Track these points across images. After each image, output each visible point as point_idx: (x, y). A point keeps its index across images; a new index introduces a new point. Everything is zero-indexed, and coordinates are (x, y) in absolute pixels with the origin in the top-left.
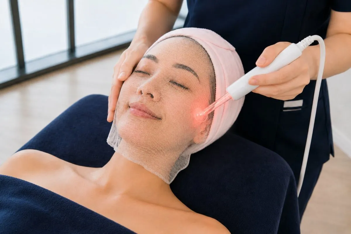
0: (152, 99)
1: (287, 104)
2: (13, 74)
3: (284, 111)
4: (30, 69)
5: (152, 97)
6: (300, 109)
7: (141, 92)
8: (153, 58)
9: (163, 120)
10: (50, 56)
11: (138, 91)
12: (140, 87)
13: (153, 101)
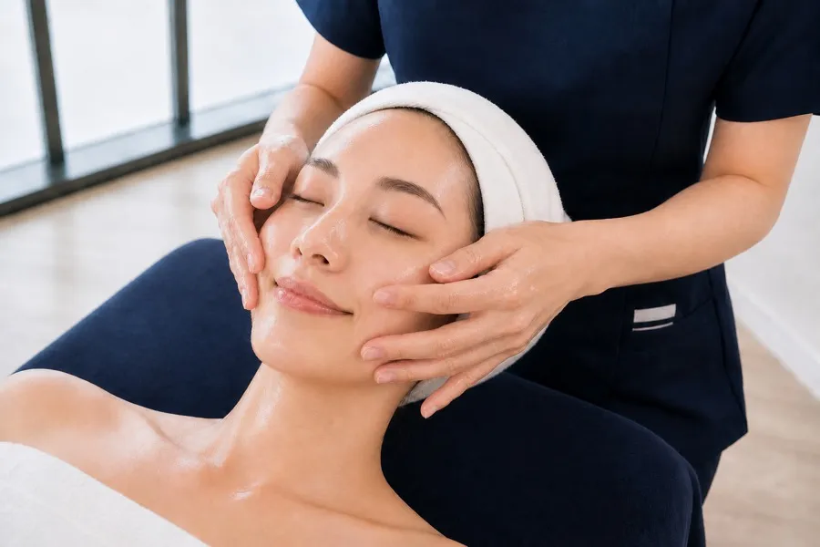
0: (325, 266)
1: (641, 316)
2: (37, 179)
3: (634, 329)
4: (76, 167)
5: (326, 262)
6: (671, 323)
8: (328, 167)
9: (355, 317)
10: (129, 134)
11: (292, 250)
12: (294, 243)
13: (329, 272)
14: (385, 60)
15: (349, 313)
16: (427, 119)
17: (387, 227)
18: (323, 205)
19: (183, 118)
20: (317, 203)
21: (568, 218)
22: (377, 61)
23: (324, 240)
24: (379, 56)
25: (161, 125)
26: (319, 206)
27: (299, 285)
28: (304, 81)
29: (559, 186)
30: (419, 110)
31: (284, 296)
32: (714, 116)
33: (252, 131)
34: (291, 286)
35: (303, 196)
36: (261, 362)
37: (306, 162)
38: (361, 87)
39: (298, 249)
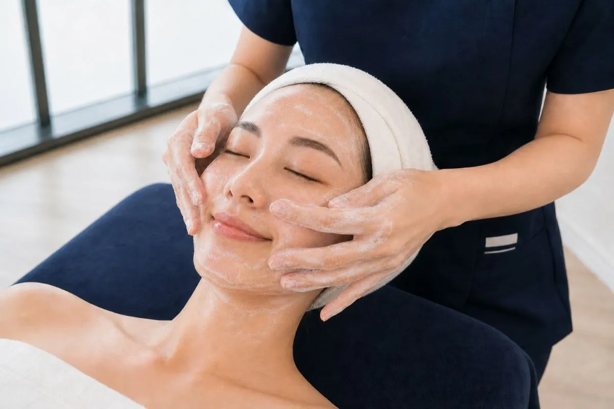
0: (250, 205)
1: (491, 242)
2: (30, 138)
3: (486, 253)
4: (60, 129)
5: (251, 201)
6: (514, 248)
7: (230, 193)
8: (252, 128)
9: (274, 242)
10: (101, 103)
11: (225, 191)
12: (226, 186)
13: (254, 209)
14: (297, 47)
15: (269, 240)
16: (327, 91)
17: (297, 174)
18: (249, 157)
19: (141, 91)
20: (244, 155)
21: (435, 167)
22: (291, 47)
23: (250, 185)
24: (293, 44)
25: (125, 96)
26: (246, 158)
27: (231, 219)
28: (233, 62)
29: (429, 143)
30: (322, 85)
31: (220, 227)
32: (545, 90)
33: (193, 101)
34: (226, 219)
35: (233, 150)
36: (200, 278)
37: (236, 125)
38: (278, 67)
39: (230, 192)
